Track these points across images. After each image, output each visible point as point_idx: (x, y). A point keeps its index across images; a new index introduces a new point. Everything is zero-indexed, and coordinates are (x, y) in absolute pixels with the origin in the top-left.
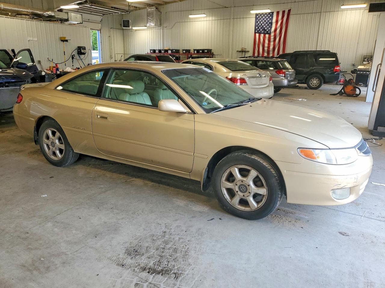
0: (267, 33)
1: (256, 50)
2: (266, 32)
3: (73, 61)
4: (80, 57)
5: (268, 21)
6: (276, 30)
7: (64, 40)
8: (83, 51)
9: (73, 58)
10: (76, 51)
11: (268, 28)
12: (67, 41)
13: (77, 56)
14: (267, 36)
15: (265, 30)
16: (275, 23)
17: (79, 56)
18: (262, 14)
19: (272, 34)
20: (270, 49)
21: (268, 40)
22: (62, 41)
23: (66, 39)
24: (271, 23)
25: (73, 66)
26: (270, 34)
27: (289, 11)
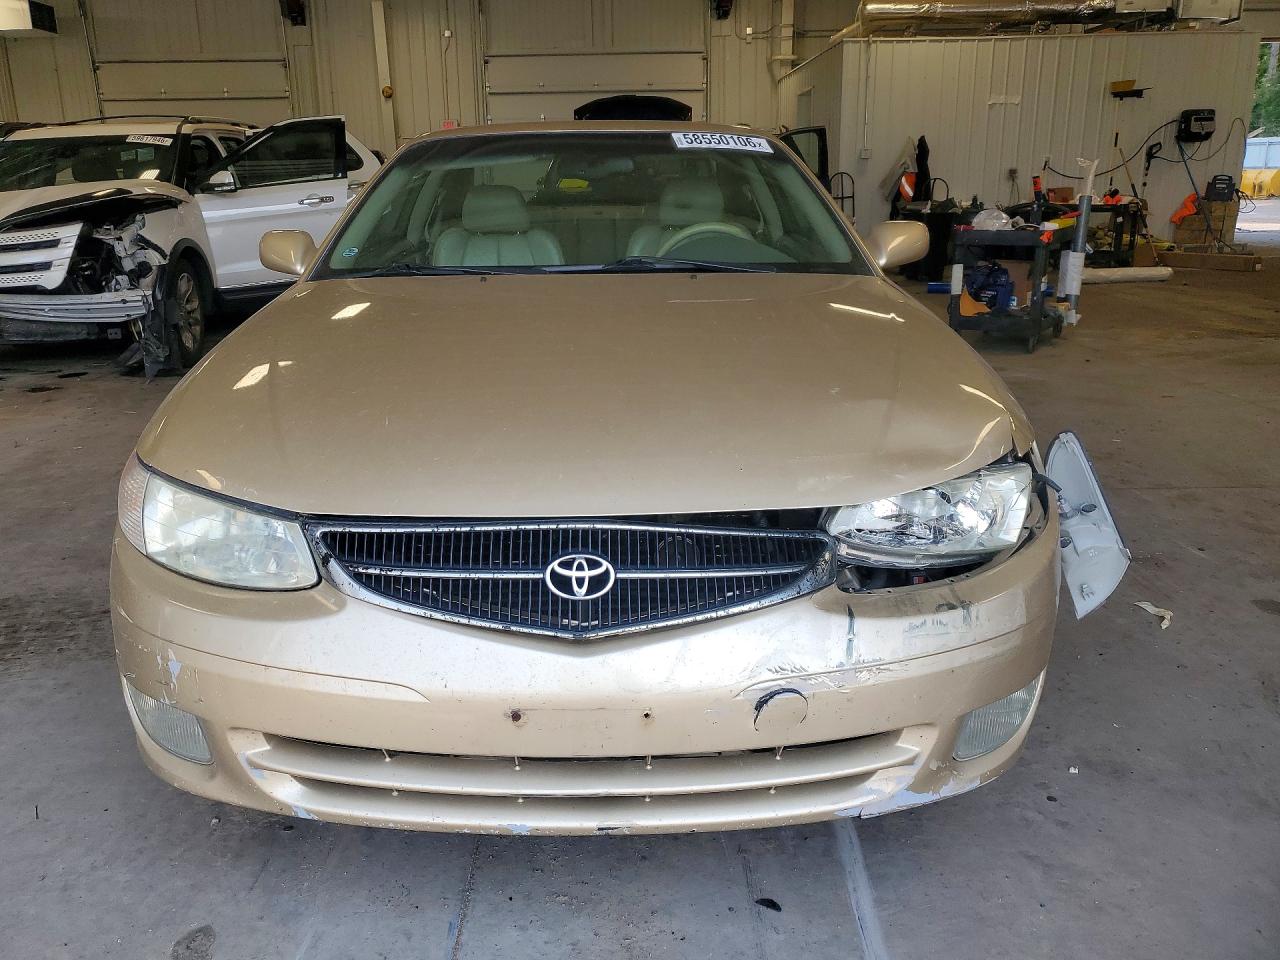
3: (1147, 169)
4: (1181, 150)
7: (1126, 92)
8: (1195, 127)
9: (1150, 156)
10: (1174, 128)
12: (1138, 94)
13: (1170, 149)
17: (1180, 147)
22: (1116, 95)
23: (1135, 88)
25: (1145, 184)
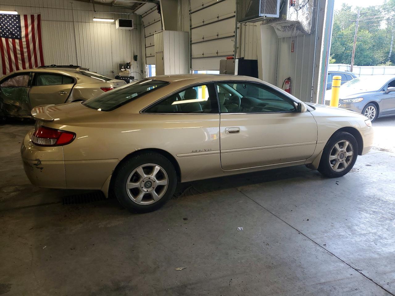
0: (17, 38)
1: (5, 58)
2: (14, 36)
5: (15, 24)
6: (27, 35)
11: (16, 33)
14: (17, 41)
15: (14, 35)
16: (24, 28)
18: (5, 15)
19: (24, 40)
20: (25, 57)
21: (20, 46)
24: (20, 27)
26: (20, 39)
27: (39, 16)
